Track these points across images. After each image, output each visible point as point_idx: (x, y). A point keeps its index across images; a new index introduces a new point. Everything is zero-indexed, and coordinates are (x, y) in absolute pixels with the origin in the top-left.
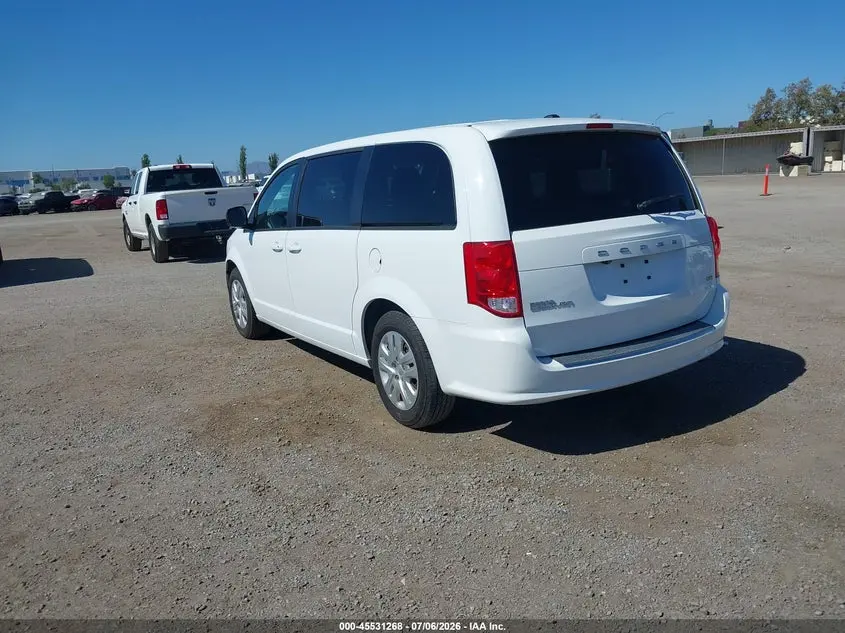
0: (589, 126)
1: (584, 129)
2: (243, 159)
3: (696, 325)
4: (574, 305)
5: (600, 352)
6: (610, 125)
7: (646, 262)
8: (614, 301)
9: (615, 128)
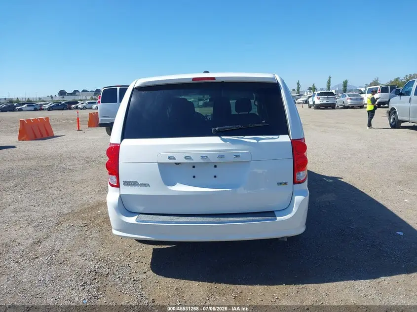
0: (194, 79)
1: (191, 81)
2: (329, 82)
3: (270, 214)
4: (150, 186)
5: (172, 217)
6: (214, 78)
7: (215, 166)
8: (180, 188)
9: (217, 80)
